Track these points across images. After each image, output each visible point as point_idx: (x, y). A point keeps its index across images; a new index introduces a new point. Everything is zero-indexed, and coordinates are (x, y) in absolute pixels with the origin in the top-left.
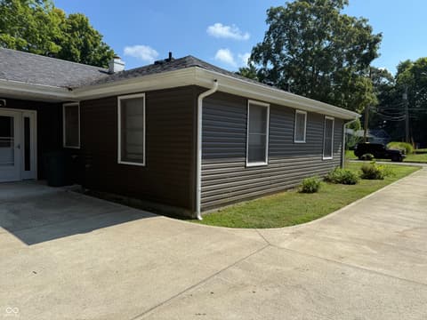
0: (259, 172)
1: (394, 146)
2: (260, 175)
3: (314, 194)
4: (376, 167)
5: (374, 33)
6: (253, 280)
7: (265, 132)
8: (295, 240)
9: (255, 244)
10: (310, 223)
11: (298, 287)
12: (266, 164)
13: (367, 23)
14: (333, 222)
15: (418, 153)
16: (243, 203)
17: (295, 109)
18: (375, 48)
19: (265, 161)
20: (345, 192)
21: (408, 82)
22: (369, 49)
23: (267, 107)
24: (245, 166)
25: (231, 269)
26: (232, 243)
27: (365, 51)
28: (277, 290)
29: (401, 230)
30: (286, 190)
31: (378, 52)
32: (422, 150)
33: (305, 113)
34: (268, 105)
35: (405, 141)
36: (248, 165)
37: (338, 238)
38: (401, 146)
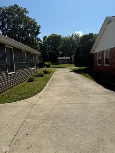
0: (13, 76)
1: (46, 63)
2: (13, 77)
3: (34, 82)
4: (47, 70)
5: (38, 25)
6: (39, 121)
7: (13, 59)
8: (41, 100)
9: (28, 106)
10: (41, 92)
11: (56, 117)
12: (15, 72)
13: (35, 21)
14: (47, 90)
15: (52, 65)
16: (8, 90)
17: (22, 50)
18: (39, 30)
19: (14, 71)
20: (42, 80)
21: (47, 43)
22: (37, 30)
23: (12, 49)
24: (7, 74)
25: (27, 120)
26: (18, 109)
27: (36, 31)
28: (51, 122)
29: (67, 88)
30: (22, 82)
31: (40, 32)
32: (53, 64)
33: (25, 52)
34: (13, 48)
35: (49, 62)
36: (8, 74)
37: (54, 95)
38: (48, 63)
